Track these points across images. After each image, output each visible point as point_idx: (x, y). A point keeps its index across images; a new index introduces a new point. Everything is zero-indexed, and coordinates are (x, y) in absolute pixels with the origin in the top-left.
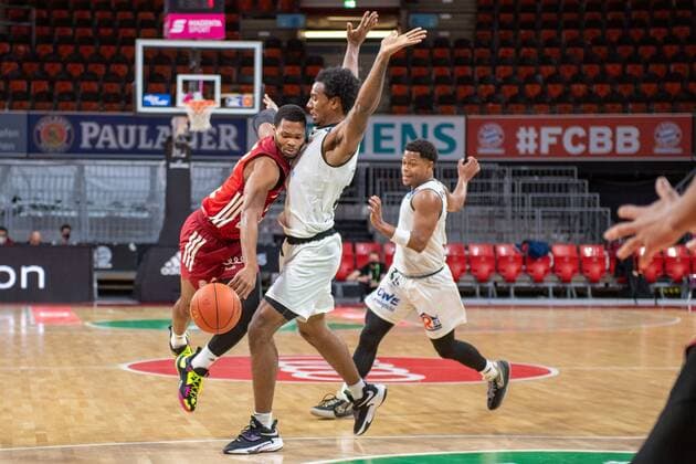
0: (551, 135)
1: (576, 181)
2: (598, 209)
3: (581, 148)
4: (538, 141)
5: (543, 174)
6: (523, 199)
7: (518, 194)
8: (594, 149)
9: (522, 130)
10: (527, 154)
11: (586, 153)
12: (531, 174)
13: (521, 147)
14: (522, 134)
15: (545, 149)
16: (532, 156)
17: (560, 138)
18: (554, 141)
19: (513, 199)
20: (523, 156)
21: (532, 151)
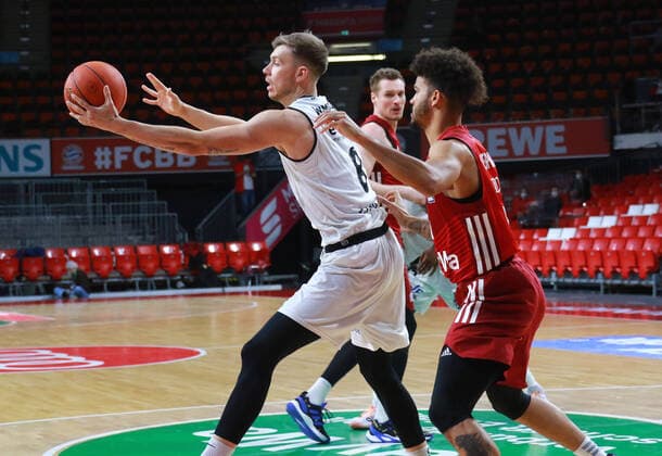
0: (123, 153)
1: (146, 191)
2: (167, 214)
3: (148, 163)
4: (112, 158)
5: (118, 186)
6: (104, 207)
7: (99, 204)
8: (159, 164)
9: (99, 149)
10: (103, 169)
11: (152, 167)
12: (109, 186)
13: (99, 164)
14: (99, 153)
15: (118, 165)
16: (107, 171)
17: (130, 155)
18: (125, 157)
19: (94, 207)
20: (100, 171)
21: (107, 167)
